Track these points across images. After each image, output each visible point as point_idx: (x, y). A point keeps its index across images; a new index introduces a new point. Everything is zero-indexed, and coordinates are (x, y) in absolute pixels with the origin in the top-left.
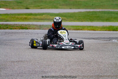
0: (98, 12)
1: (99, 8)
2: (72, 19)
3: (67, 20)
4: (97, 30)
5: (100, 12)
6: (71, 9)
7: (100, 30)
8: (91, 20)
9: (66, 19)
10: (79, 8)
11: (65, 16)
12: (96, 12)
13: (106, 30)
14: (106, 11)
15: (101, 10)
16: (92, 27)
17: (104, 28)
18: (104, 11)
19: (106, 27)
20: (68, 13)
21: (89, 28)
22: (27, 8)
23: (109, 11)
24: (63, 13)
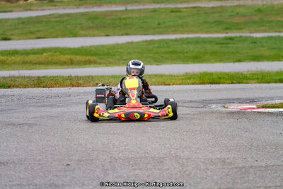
0: (172, 40)
1: (175, 32)
2: (111, 60)
3: (100, 64)
4: (173, 84)
5: (176, 40)
6: (108, 36)
7: (180, 84)
8: (156, 61)
9: (99, 61)
10: (127, 34)
11: (95, 54)
12: (166, 42)
13: (193, 84)
14: (192, 38)
15: (179, 36)
16: (162, 76)
17: (190, 79)
18: (187, 39)
19: (194, 75)
20: (103, 46)
21: (154, 80)
22: (5, 39)
23: (199, 38)
24: (91, 47)
